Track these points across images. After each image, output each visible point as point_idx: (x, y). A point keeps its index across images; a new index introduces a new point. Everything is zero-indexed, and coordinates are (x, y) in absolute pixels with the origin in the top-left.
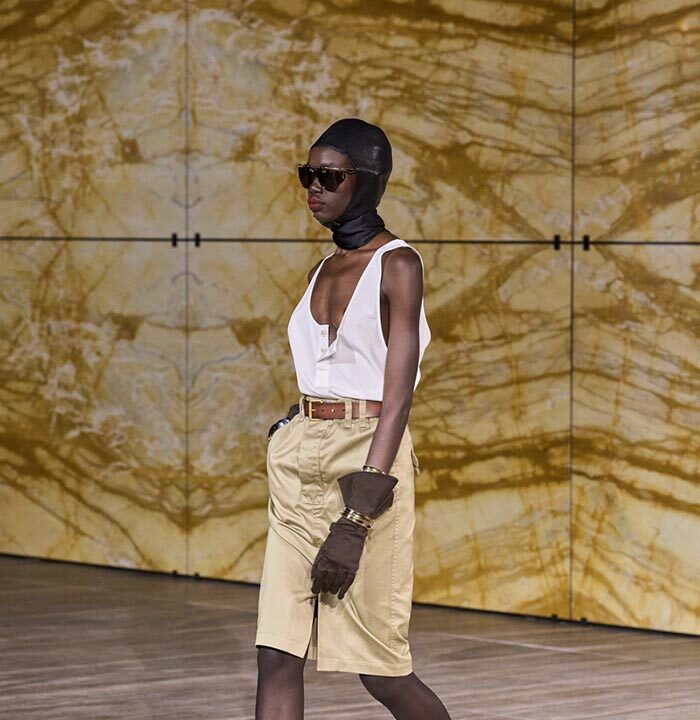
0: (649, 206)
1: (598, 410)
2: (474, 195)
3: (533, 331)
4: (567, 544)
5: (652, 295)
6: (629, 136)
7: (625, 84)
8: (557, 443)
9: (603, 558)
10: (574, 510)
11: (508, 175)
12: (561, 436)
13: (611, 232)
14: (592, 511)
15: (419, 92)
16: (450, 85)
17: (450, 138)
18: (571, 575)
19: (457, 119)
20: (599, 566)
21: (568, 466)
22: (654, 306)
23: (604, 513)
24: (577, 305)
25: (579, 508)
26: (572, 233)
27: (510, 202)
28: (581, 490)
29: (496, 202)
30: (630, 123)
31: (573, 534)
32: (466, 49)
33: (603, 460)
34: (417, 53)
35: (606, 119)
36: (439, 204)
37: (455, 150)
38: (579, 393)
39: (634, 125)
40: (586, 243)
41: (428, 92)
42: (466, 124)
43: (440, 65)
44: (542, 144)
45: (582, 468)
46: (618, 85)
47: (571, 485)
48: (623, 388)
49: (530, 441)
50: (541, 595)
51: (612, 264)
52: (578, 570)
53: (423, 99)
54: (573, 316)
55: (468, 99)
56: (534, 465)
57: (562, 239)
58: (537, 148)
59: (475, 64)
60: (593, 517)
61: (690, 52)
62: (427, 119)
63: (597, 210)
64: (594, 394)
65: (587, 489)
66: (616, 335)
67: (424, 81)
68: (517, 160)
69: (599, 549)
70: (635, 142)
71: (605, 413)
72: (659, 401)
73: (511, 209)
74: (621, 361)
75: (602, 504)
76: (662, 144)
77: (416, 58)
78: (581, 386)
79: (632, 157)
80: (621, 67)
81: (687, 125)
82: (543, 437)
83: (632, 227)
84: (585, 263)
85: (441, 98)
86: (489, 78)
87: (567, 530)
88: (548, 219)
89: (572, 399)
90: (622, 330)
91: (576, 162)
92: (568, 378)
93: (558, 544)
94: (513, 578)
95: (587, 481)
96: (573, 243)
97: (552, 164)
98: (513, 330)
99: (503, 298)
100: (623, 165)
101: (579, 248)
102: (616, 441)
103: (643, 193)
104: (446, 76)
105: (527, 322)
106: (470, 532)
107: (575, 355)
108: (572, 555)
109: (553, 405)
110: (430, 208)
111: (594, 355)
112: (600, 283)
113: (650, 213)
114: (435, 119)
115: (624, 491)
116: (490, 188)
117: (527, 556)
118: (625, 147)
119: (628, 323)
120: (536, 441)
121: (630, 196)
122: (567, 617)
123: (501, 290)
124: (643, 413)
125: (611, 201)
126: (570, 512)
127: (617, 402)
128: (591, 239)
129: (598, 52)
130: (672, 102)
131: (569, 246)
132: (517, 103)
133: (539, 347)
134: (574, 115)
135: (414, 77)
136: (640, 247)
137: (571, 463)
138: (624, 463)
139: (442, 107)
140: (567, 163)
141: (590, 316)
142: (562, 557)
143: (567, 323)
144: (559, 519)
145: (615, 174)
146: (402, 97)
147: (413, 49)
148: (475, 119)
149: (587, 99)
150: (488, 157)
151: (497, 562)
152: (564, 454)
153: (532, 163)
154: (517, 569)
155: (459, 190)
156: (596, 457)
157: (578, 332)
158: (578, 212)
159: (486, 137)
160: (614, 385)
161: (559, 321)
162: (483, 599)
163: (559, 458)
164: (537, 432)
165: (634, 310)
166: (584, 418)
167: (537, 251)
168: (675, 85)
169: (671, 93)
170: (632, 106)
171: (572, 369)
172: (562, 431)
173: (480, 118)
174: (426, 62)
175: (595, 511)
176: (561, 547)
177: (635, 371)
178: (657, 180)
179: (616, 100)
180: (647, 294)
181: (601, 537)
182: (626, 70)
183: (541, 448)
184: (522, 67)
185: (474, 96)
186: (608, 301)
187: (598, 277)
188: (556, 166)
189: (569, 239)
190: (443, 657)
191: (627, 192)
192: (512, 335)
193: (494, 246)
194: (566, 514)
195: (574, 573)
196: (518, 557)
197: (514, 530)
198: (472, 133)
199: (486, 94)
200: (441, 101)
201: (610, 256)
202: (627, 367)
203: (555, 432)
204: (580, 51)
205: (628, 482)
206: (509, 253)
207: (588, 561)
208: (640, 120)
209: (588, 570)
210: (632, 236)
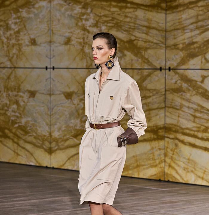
0: (188, 58)
1: (173, 119)
2: (136, 55)
3: (154, 95)
4: (164, 158)
5: (189, 85)
6: (183, 37)
7: (181, 22)
8: (161, 128)
9: (174, 162)
10: (166, 148)
11: (146, 49)
12: (162, 126)
13: (177, 66)
14: (171, 148)
15: (119, 24)
16: (129, 22)
17: (129, 38)
18: (165, 167)
19: (131, 32)
20: (173, 165)
21: (164, 135)
22: (190, 88)
23: (175, 149)
24: (167, 88)
25: (167, 147)
26: (165, 66)
27: (147, 57)
28: (168, 142)
29: (143, 57)
30: (183, 33)
31: (166, 155)
32: (134, 12)
33: (174, 133)
34: (119, 13)
35: (175, 32)
36: (126, 58)
37: (130, 42)
38: (167, 114)
39: (184, 34)
40: (170, 69)
41: (122, 24)
42: (134, 34)
43: (126, 17)
44: (156, 40)
45: (168, 136)
46: (179, 22)
47: (165, 141)
48: (180, 112)
49: (153, 128)
50: (156, 173)
51: (177, 76)
52: (167, 166)
53: (121, 26)
54: (166, 91)
55: (134, 26)
56: (154, 135)
57: (162, 68)
58: (155, 41)
59: (136, 16)
60: (171, 150)
61: (201, 13)
62: (122, 32)
63: (173, 59)
64: (172, 114)
65: (169, 142)
66: (178, 97)
67: (121, 21)
68: (149, 45)
69: (173, 160)
70: (184, 39)
71: (175, 119)
72: (191, 116)
73: (147, 59)
74: (180, 104)
75: (174, 146)
76: (192, 40)
77: (119, 14)
78: (168, 112)
79: (183, 44)
80: (180, 17)
81: (200, 34)
82: (156, 126)
83: (183, 64)
84: (169, 75)
85: (126, 26)
86: (141, 20)
87: (163, 154)
88: (158, 62)
89: (165, 116)
90: (180, 95)
91: (167, 45)
92: (164, 109)
93: (161, 158)
94: (147, 168)
95: (170, 139)
96: (165, 69)
97: (160, 46)
98: (148, 95)
99: (145, 86)
100: (181, 46)
101: (167, 71)
102: (178, 128)
103: (187, 54)
104: (128, 20)
105: (152, 92)
106: (134, 155)
107: (166, 102)
108: (165, 161)
109: (160, 117)
110: (123, 59)
111: (172, 103)
112: (174, 81)
113: (189, 60)
114: (125, 32)
115: (181, 143)
116: (141, 53)
117: (152, 162)
118: (181, 41)
119: (182, 93)
120: (154, 128)
121: (182, 55)
122: (164, 180)
123: (144, 83)
124: (186, 119)
125: (177, 57)
126: (165, 149)
127: (179, 116)
128: (171, 68)
129: (173, 13)
130: (195, 27)
131: (164, 70)
132: (149, 28)
133: (155, 100)
134: (166, 31)
135: (118, 20)
136: (186, 71)
137: (165, 134)
138: (180, 134)
139: (126, 29)
140: (164, 46)
141: (171, 91)
142: (162, 162)
143: (164, 93)
144: (161, 151)
145: (178, 49)
146: (115, 26)
147: (118, 11)
148: (136, 32)
149: (170, 27)
150: (140, 43)
151: (143, 163)
152: (163, 132)
153: (153, 45)
154: (149, 165)
155: (132, 53)
156: (172, 133)
157: (167, 96)
158: (167, 60)
159: (139, 38)
160: (178, 111)
161: (161, 92)
162: (139, 174)
163: (161, 133)
164: (155, 125)
165: (184, 89)
166: (169, 121)
167: (155, 71)
168: (196, 22)
169: (195, 25)
170: (183, 29)
171: (165, 107)
172: (162, 125)
173: (138, 32)
174: (122, 16)
175: (172, 149)
176: (162, 159)
177: (184, 107)
178: (191, 51)
179: (178, 27)
180: (188, 84)
181: (174, 156)
182: (182, 18)
183: (156, 130)
184: (150, 17)
185: (136, 25)
186: (176, 86)
187: (173, 79)
188: (161, 46)
189: (164, 68)
190: (128, 192)
191: (182, 54)
192: (147, 96)
193: (142, 70)
194: (163, 149)
195: (166, 167)
196: (149, 162)
197: (148, 154)
198: (135, 37)
199: (140, 25)
200: (126, 27)
201: (176, 73)
202: (182, 106)
203: (160, 125)
204: (168, 12)
205: (182, 140)
206: (146, 72)
207: (170, 163)
208: (186, 33)
209: (170, 166)
210: (183, 67)
